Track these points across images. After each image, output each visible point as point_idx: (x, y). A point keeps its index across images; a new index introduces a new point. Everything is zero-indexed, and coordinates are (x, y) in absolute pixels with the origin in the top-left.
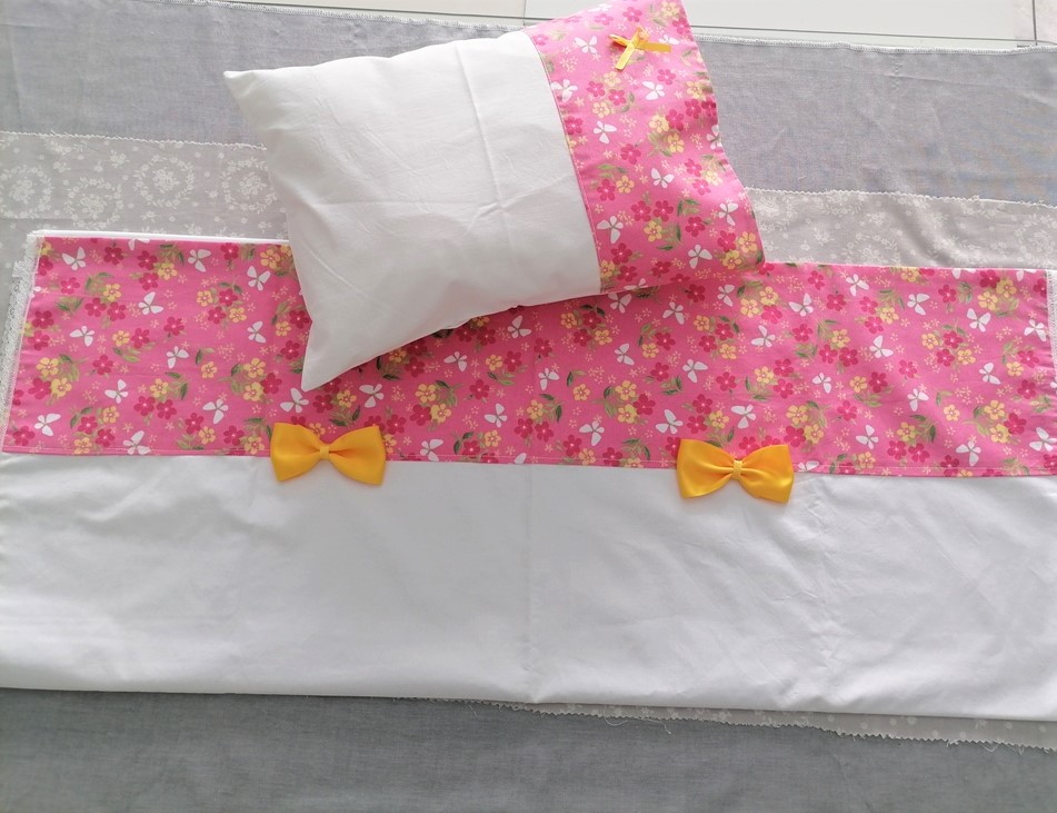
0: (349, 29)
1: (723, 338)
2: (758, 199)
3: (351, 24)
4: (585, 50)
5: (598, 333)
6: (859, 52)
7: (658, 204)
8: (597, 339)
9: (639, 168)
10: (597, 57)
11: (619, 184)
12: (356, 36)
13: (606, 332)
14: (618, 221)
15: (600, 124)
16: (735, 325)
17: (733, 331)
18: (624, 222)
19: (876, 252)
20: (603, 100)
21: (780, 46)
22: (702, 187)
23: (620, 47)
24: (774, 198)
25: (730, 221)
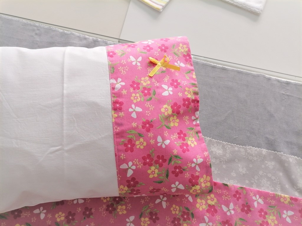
0: (34, 30)
1: (185, 220)
2: (213, 145)
3: (35, 28)
4: (134, 63)
5: (119, 207)
6: (269, 79)
7: (158, 157)
8: (118, 210)
9: (150, 135)
10: (140, 68)
11: (137, 143)
12: (36, 34)
13: (124, 207)
14: (133, 165)
15: (133, 106)
16: (192, 213)
17: (190, 216)
18: (136, 165)
19: (269, 183)
20: (138, 93)
21: (233, 71)
22: (185, 147)
23: (153, 64)
24: (221, 146)
25: (198, 169)
